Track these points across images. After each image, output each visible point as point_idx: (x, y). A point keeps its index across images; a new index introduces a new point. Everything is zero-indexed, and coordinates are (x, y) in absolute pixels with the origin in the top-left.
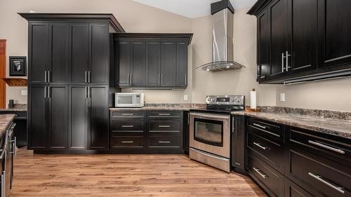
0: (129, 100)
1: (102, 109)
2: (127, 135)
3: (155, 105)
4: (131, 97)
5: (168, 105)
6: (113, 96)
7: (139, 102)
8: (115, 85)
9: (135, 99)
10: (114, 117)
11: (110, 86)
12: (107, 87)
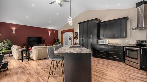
0: (103, 42)
1: (95, 45)
2: (102, 53)
3: (113, 44)
4: (103, 41)
5: (118, 44)
6: (98, 41)
7: (106, 43)
8: (98, 38)
9: (104, 42)
10: (98, 47)
11: (97, 38)
12: (96, 38)
